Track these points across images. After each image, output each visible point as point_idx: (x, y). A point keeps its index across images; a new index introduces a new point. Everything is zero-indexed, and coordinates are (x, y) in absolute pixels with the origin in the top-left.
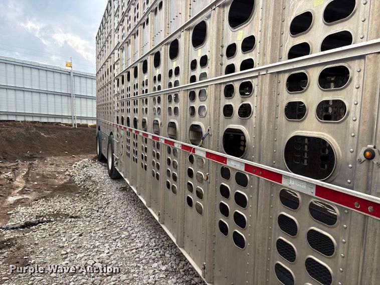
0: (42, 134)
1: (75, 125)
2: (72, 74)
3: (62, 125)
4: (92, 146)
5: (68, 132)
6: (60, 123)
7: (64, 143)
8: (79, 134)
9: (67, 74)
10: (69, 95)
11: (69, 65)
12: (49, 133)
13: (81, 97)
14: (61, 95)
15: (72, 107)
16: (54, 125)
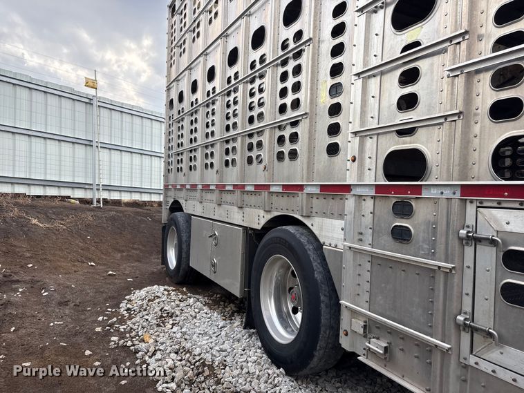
0: (35, 221)
1: (98, 201)
2: (95, 103)
3: (73, 201)
4: (144, 246)
5: (89, 217)
6: (69, 197)
7: (84, 240)
8: (113, 219)
9: (86, 103)
10: (88, 144)
11: (92, 84)
12: (49, 219)
13: (110, 148)
14: (74, 142)
15: (94, 167)
16: (57, 202)
